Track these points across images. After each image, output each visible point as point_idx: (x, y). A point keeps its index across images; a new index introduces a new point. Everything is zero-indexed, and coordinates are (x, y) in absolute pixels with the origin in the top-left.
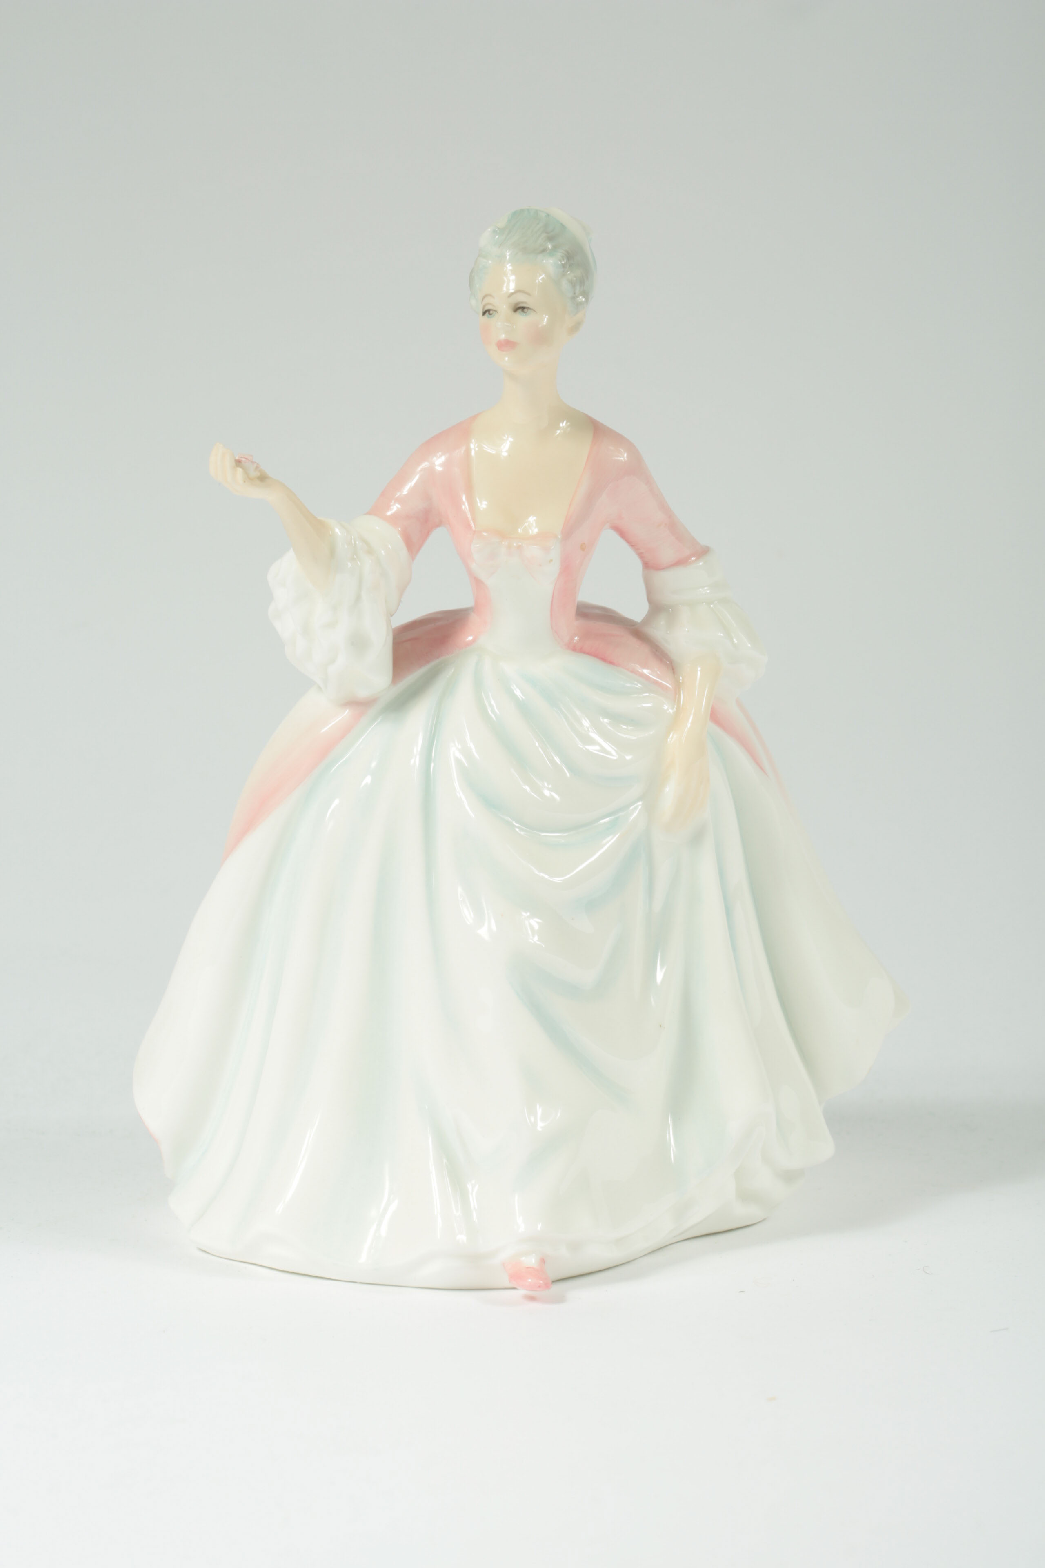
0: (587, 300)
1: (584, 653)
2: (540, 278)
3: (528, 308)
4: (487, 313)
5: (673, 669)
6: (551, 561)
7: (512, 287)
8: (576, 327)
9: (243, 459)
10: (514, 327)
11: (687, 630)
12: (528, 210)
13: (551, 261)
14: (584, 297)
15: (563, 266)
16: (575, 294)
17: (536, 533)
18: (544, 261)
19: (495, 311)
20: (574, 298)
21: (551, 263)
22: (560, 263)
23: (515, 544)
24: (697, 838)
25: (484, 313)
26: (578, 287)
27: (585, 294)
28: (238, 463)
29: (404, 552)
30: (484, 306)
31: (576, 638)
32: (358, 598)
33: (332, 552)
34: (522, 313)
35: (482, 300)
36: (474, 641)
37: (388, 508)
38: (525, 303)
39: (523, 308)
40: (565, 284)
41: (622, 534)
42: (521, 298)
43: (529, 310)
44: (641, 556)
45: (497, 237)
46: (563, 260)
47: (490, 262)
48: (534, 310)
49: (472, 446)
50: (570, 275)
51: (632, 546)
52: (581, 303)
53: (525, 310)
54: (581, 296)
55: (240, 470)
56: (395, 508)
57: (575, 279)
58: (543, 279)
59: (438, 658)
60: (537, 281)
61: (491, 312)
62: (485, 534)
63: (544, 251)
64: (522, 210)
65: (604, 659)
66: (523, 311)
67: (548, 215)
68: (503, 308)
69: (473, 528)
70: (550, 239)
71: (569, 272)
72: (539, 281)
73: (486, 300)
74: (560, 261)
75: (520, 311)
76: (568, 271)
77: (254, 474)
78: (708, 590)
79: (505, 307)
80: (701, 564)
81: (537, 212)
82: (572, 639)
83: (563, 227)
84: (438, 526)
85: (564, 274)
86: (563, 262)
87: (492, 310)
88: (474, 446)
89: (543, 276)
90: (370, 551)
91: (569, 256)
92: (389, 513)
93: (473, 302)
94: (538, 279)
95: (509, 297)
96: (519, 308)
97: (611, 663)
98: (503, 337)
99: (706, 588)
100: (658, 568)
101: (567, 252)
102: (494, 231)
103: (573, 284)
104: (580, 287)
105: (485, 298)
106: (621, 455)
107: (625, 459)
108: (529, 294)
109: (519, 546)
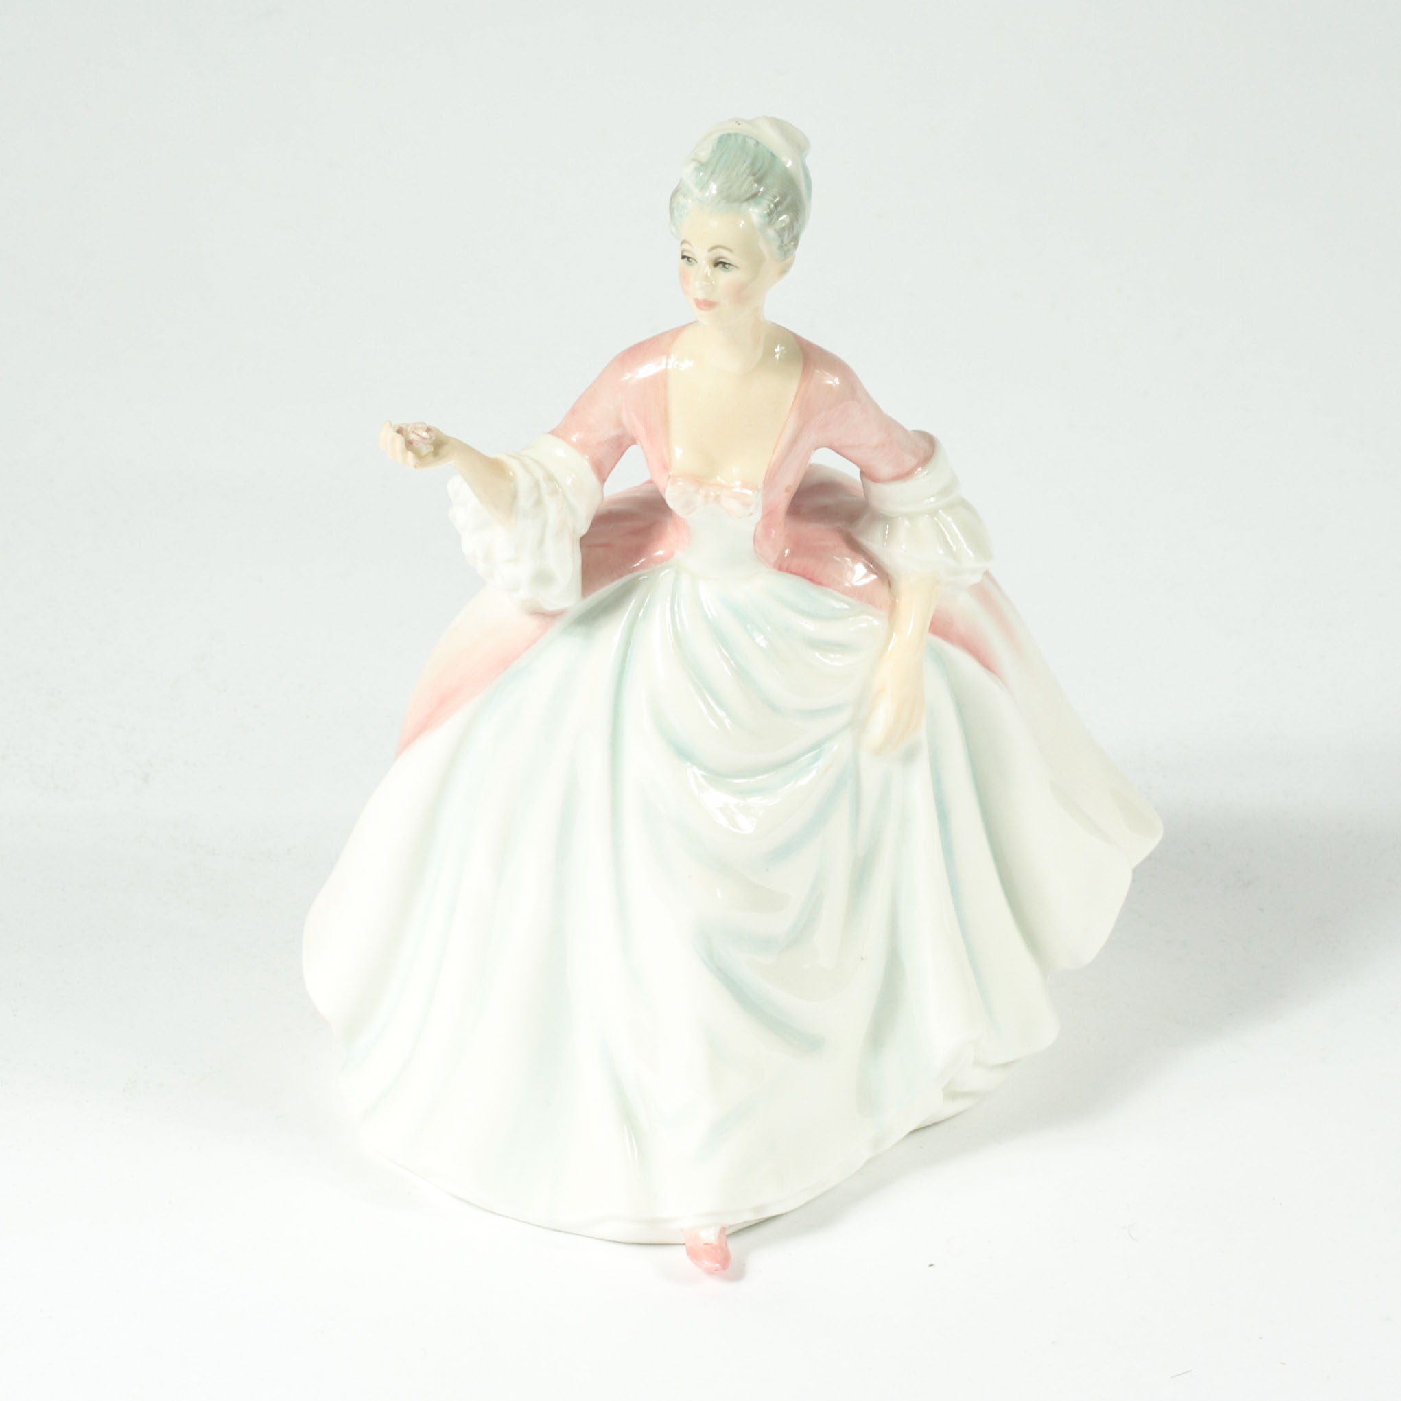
1: (791, 572)
3: (729, 264)
4: (686, 259)
5: (889, 582)
10: (716, 283)
12: (736, 135)
13: (757, 210)
14: (793, 243)
15: (771, 212)
16: (782, 242)
18: (749, 209)
19: (695, 260)
20: (782, 245)
21: (755, 213)
23: (712, 494)
24: (909, 756)
25: (683, 257)
26: (786, 235)
27: (796, 239)
28: (409, 445)
30: (683, 251)
32: (541, 541)
33: (514, 496)
34: (723, 268)
35: (681, 245)
38: (727, 259)
39: (724, 264)
40: (771, 232)
42: (723, 254)
43: (731, 267)
44: (860, 466)
45: (700, 174)
48: (736, 267)
50: (777, 223)
51: (848, 459)
52: (790, 249)
53: (727, 266)
54: (789, 243)
55: (410, 454)
57: (783, 226)
58: (744, 226)
59: (632, 573)
61: (690, 260)
62: (681, 479)
63: (752, 197)
64: (729, 135)
65: (812, 580)
66: (724, 266)
67: (758, 143)
68: (703, 256)
69: (670, 472)
73: (685, 247)
75: (721, 265)
76: (775, 219)
77: (426, 449)
78: (932, 499)
79: (705, 259)
80: (925, 473)
81: (745, 139)
82: (781, 554)
83: (773, 157)
84: (630, 446)
85: (770, 223)
87: (692, 258)
90: (555, 490)
91: (777, 203)
92: (574, 439)
95: (710, 249)
96: (719, 263)
97: (820, 583)
98: (701, 294)
99: (930, 498)
100: (875, 480)
101: (775, 198)
103: (780, 233)
104: (789, 233)
105: (683, 242)
106: (832, 380)
107: (835, 383)
108: (730, 250)
109: (717, 498)
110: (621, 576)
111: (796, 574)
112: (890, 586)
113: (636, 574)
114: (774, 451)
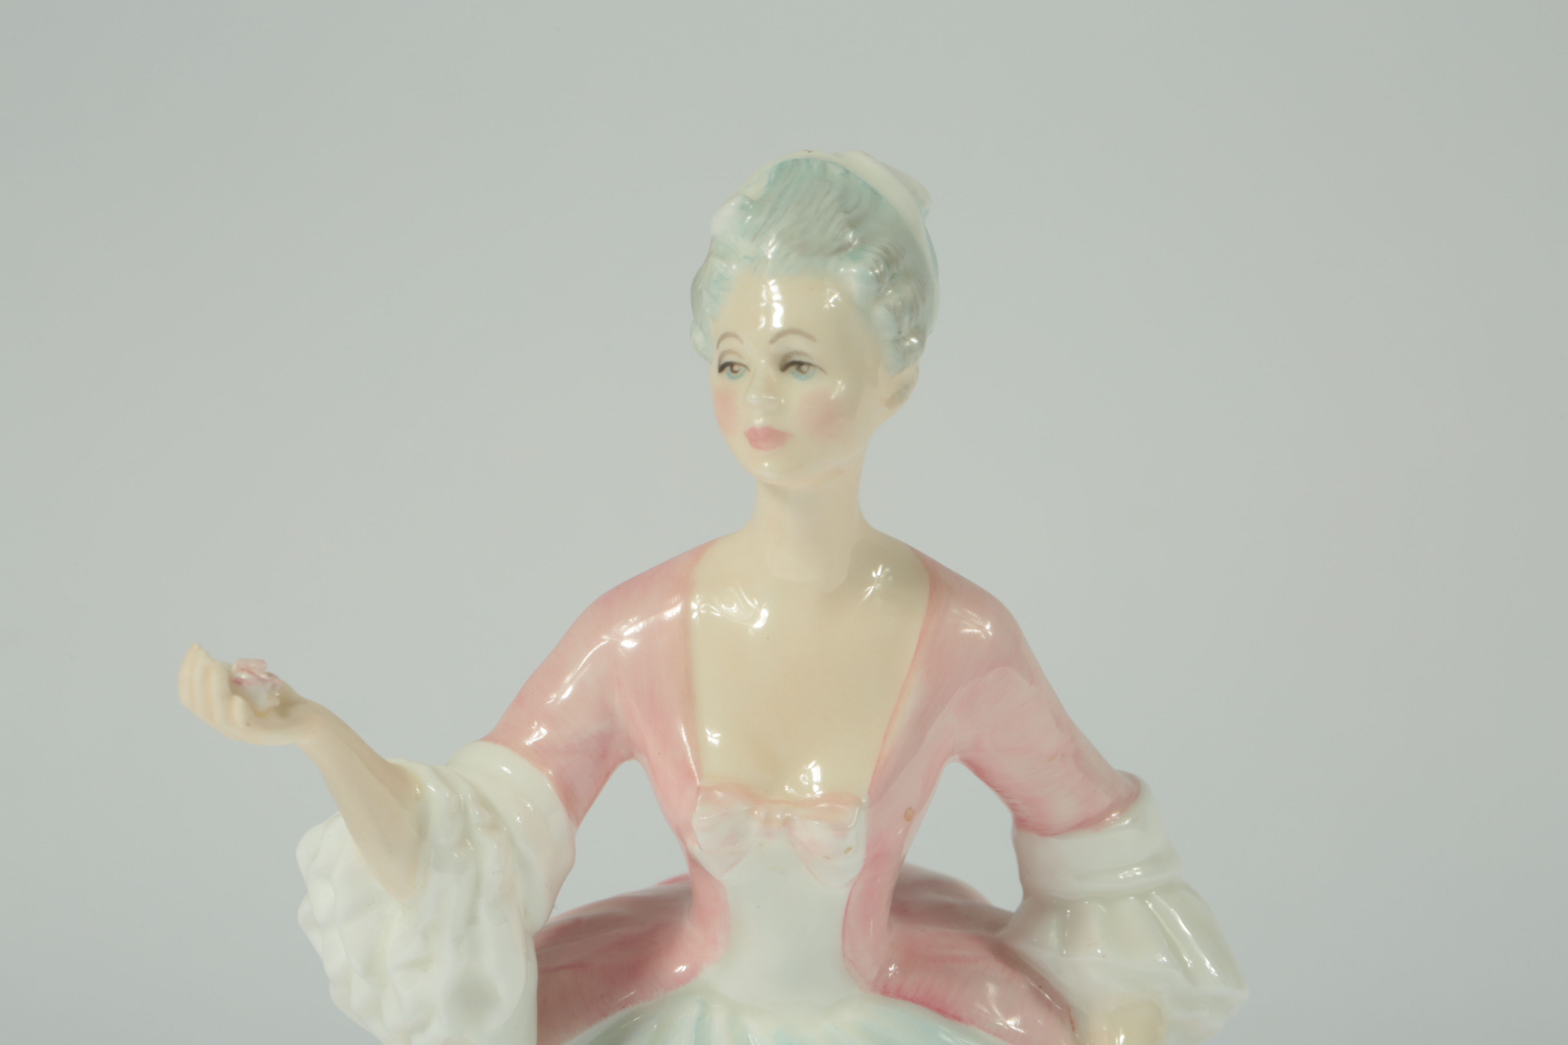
0: (922, 342)
1: (905, 998)
2: (831, 301)
3: (809, 364)
4: (728, 369)
5: (1072, 1022)
6: (849, 849)
7: (777, 323)
8: (899, 396)
9: (244, 676)
10: (783, 401)
11: (1099, 951)
12: (808, 160)
13: (854, 270)
14: (917, 337)
15: (879, 278)
16: (900, 332)
17: (819, 797)
18: (842, 270)
19: (744, 366)
20: (898, 341)
21: (853, 273)
22: (871, 273)
23: (778, 816)
25: (722, 368)
26: (906, 319)
27: (920, 332)
28: (235, 685)
29: (559, 815)
30: (723, 355)
31: (892, 969)
32: (472, 919)
33: (422, 830)
34: (798, 373)
35: (719, 343)
36: (692, 973)
37: (530, 733)
38: (805, 354)
39: (799, 364)
40: (880, 313)
41: (980, 772)
42: (797, 345)
43: (811, 368)
44: (1013, 807)
45: (749, 218)
46: (878, 267)
47: (734, 267)
48: (821, 369)
49: (694, 606)
50: (892, 296)
51: (997, 791)
52: (912, 350)
53: (804, 368)
54: (912, 336)
55: (238, 702)
56: (540, 733)
57: (900, 303)
58: (835, 302)
59: (624, 1007)
60: (826, 306)
61: (736, 368)
62: (719, 794)
63: (842, 249)
64: (796, 161)
65: (942, 1010)
66: (799, 369)
67: (847, 172)
68: (760, 361)
69: (698, 783)
70: (853, 224)
71: (890, 292)
72: (830, 306)
73: (727, 344)
74: (873, 270)
75: (793, 369)
76: (887, 289)
77: (266, 701)
78: (1137, 871)
79: (763, 361)
80: (1127, 822)
81: (824, 166)
82: (883, 970)
83: (875, 195)
84: (623, 760)
85: (878, 295)
86: (877, 271)
87: (737, 364)
88: (698, 607)
89: (836, 296)
90: (495, 824)
91: (890, 260)
92: (529, 742)
93: (699, 338)
94: (829, 304)
95: (772, 341)
96: (792, 364)
97: (956, 1018)
98: (759, 422)
99: (1135, 869)
100: (1044, 831)
101: (886, 251)
102: (743, 208)
103: (896, 314)
104: (911, 319)
105: (724, 337)
106: (979, 627)
107: (986, 633)
108: (810, 337)
109: (787, 822)
110: (604, 1015)
111: (914, 1000)
112: (1073, 1029)
113: (630, 1009)
114: (885, 737)
